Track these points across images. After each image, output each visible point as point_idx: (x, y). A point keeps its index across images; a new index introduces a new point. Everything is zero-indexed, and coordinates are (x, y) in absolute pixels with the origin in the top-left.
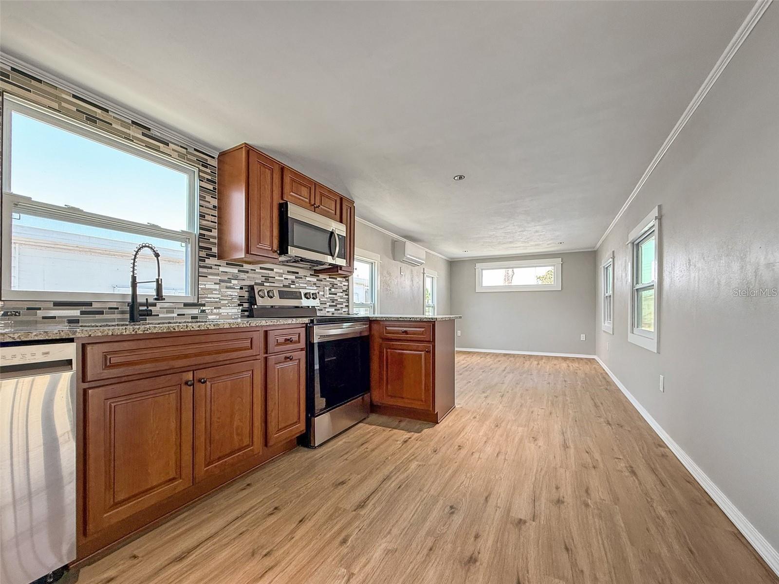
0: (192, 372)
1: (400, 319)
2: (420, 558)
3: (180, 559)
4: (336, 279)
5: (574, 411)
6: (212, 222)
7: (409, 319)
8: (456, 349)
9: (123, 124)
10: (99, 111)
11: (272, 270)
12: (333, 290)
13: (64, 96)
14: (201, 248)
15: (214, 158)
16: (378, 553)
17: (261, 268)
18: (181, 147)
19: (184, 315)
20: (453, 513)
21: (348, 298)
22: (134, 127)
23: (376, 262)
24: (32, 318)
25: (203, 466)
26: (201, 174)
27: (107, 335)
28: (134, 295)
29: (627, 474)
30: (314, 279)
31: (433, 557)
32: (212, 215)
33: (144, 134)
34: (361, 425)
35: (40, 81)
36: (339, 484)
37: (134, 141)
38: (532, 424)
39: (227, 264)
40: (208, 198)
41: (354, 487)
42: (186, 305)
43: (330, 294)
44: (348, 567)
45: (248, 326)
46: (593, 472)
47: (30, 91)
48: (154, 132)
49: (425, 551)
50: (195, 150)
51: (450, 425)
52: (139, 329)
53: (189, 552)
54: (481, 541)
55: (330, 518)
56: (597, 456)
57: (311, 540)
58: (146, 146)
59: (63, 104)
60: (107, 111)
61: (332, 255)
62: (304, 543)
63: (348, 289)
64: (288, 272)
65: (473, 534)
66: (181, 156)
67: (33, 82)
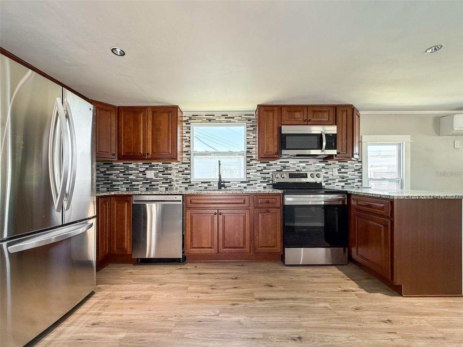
0: (217, 210)
4: (347, 162)
6: (253, 144)
9: (219, 117)
10: (212, 117)
11: (288, 162)
12: (343, 170)
13: (203, 117)
14: (248, 157)
15: (254, 115)
17: (280, 162)
18: (239, 116)
19: (241, 186)
21: (362, 175)
22: (222, 117)
25: (222, 248)
26: (247, 125)
32: (253, 141)
33: (226, 118)
35: (197, 115)
37: (223, 122)
39: (261, 162)
40: (251, 134)
42: (241, 182)
43: (339, 173)
47: (196, 120)
48: (229, 116)
50: (245, 115)
58: (226, 122)
59: (203, 119)
60: (214, 115)
64: (300, 162)
66: (239, 120)
67: (197, 117)
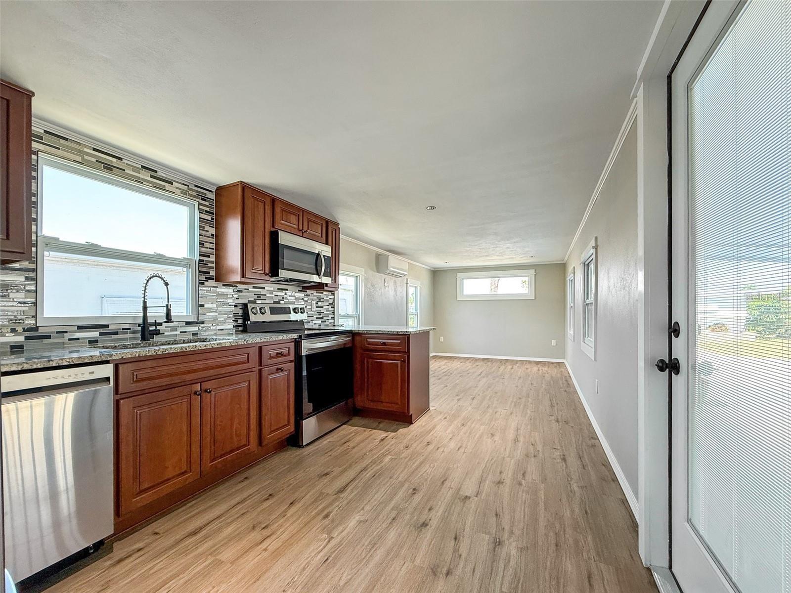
0: (199, 384)
1: (379, 332)
2: (384, 526)
3: (194, 533)
4: (323, 293)
5: (532, 410)
6: (210, 248)
7: (387, 333)
8: (431, 355)
9: (135, 169)
10: (114, 160)
11: (264, 288)
12: (320, 303)
13: (86, 150)
14: (200, 272)
15: (211, 191)
16: (352, 523)
17: (254, 287)
18: (184, 184)
19: (186, 332)
20: (415, 493)
21: (334, 310)
22: (143, 171)
23: (361, 275)
24: (60, 340)
25: (209, 462)
26: (201, 207)
27: (135, 357)
28: (145, 317)
29: (559, 460)
30: (302, 295)
31: (395, 524)
32: (210, 243)
33: (152, 176)
34: (344, 426)
35: (67, 139)
36: (324, 475)
37: (144, 183)
38: (494, 423)
39: (224, 285)
40: (207, 228)
41: (335, 478)
42: (188, 323)
43: (317, 307)
44: (329, 533)
45: (246, 343)
46: (533, 459)
47: (59, 149)
48: (160, 174)
49: (390, 520)
50: (196, 186)
51: (423, 425)
52: (159, 350)
53: (201, 528)
54: (433, 512)
55: (315, 501)
56: (540, 448)
57: (300, 517)
58: (154, 187)
59: (86, 157)
60: (121, 159)
61: (318, 274)
62: (294, 519)
63: (334, 302)
64: (278, 289)
65: (428, 507)
66: (184, 192)
67: (62, 141)
